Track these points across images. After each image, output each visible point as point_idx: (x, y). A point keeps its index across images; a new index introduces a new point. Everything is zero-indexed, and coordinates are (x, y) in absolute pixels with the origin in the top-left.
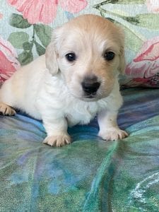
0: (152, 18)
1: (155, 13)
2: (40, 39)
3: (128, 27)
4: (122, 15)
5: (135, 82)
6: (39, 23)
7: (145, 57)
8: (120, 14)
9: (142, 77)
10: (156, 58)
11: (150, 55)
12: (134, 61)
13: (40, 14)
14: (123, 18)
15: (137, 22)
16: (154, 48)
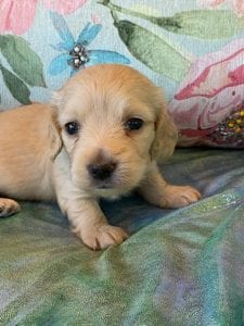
0: (205, 19)
1: (211, 9)
2: (9, 61)
3: (161, 36)
4: (150, 14)
5: (185, 138)
6: (6, 33)
7: (196, 90)
8: (146, 13)
9: (196, 128)
10: (217, 92)
11: (205, 87)
12: (176, 97)
13: (8, 17)
14: (152, 19)
15: (177, 26)
16: (210, 74)
